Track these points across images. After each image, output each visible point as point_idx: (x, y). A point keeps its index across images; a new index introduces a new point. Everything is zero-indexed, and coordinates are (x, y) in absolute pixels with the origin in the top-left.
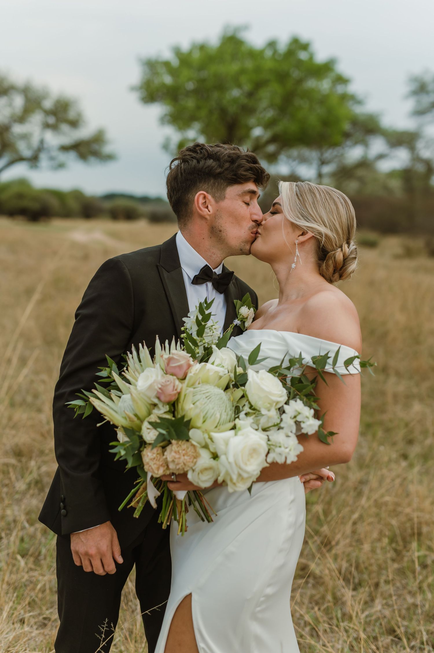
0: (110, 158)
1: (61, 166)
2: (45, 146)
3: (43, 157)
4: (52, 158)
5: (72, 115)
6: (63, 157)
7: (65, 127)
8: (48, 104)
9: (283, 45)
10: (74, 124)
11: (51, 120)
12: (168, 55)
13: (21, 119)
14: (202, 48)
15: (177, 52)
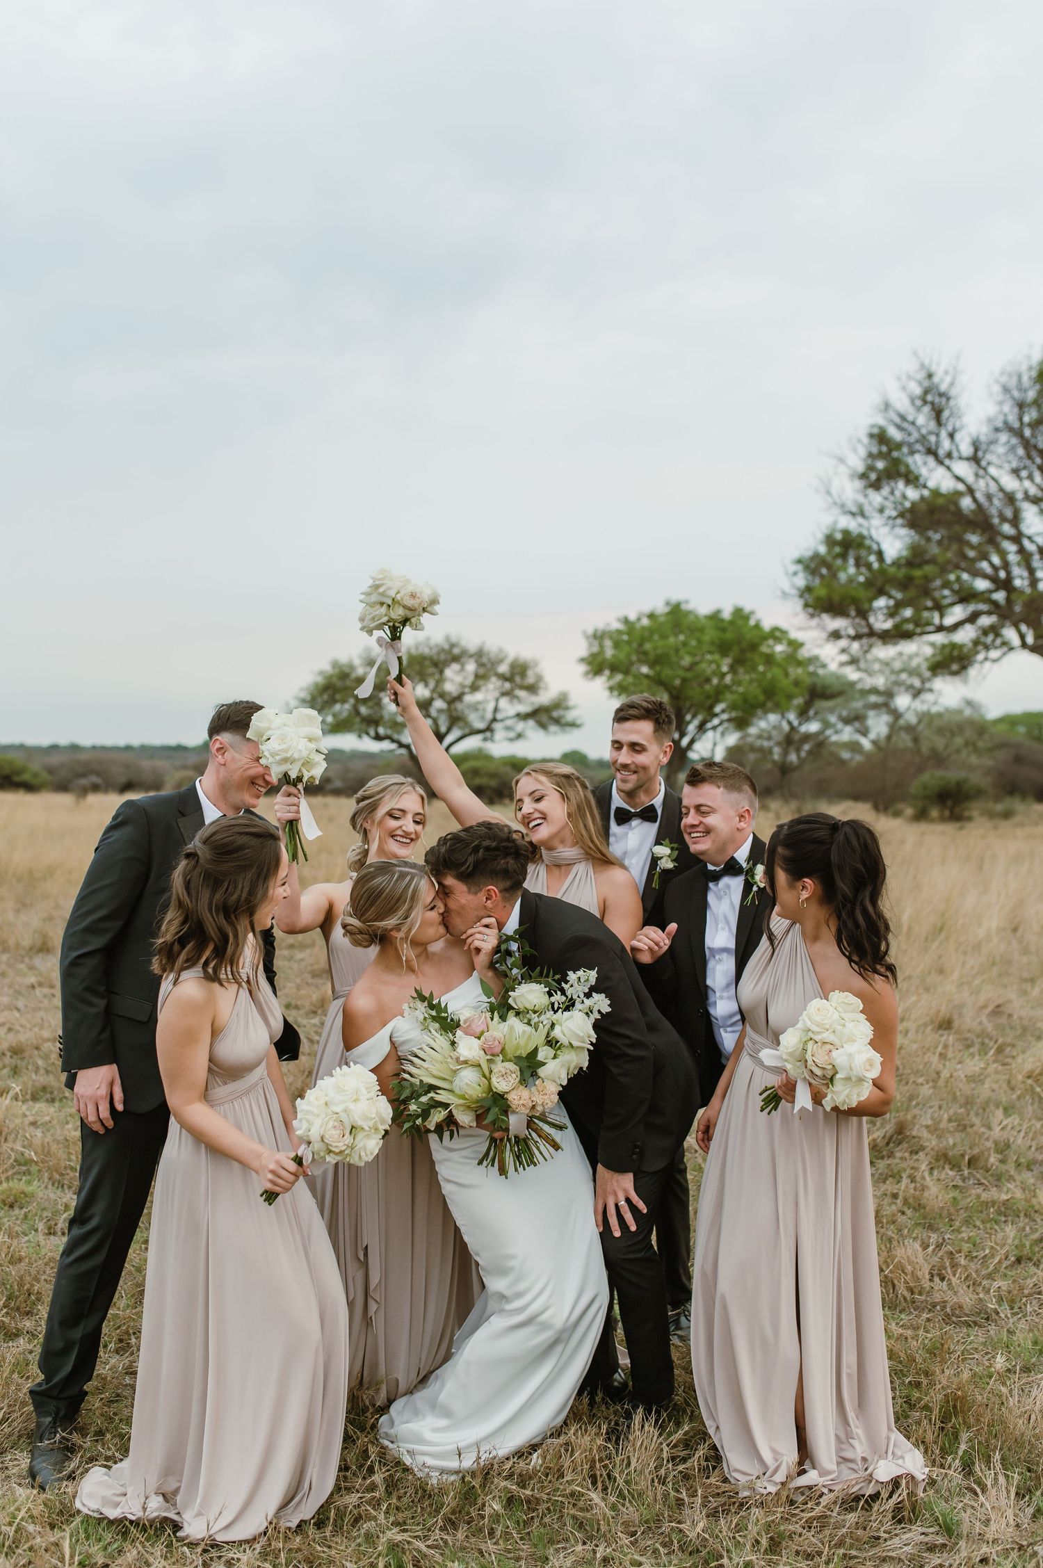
0: (573, 725)
1: (519, 736)
2: (499, 716)
3: (497, 726)
4: (508, 728)
5: (530, 679)
6: (520, 726)
7: (522, 694)
8: (503, 668)
9: (727, 615)
10: (532, 689)
11: (507, 685)
12: (617, 626)
13: (474, 688)
14: (651, 616)
15: (626, 621)
